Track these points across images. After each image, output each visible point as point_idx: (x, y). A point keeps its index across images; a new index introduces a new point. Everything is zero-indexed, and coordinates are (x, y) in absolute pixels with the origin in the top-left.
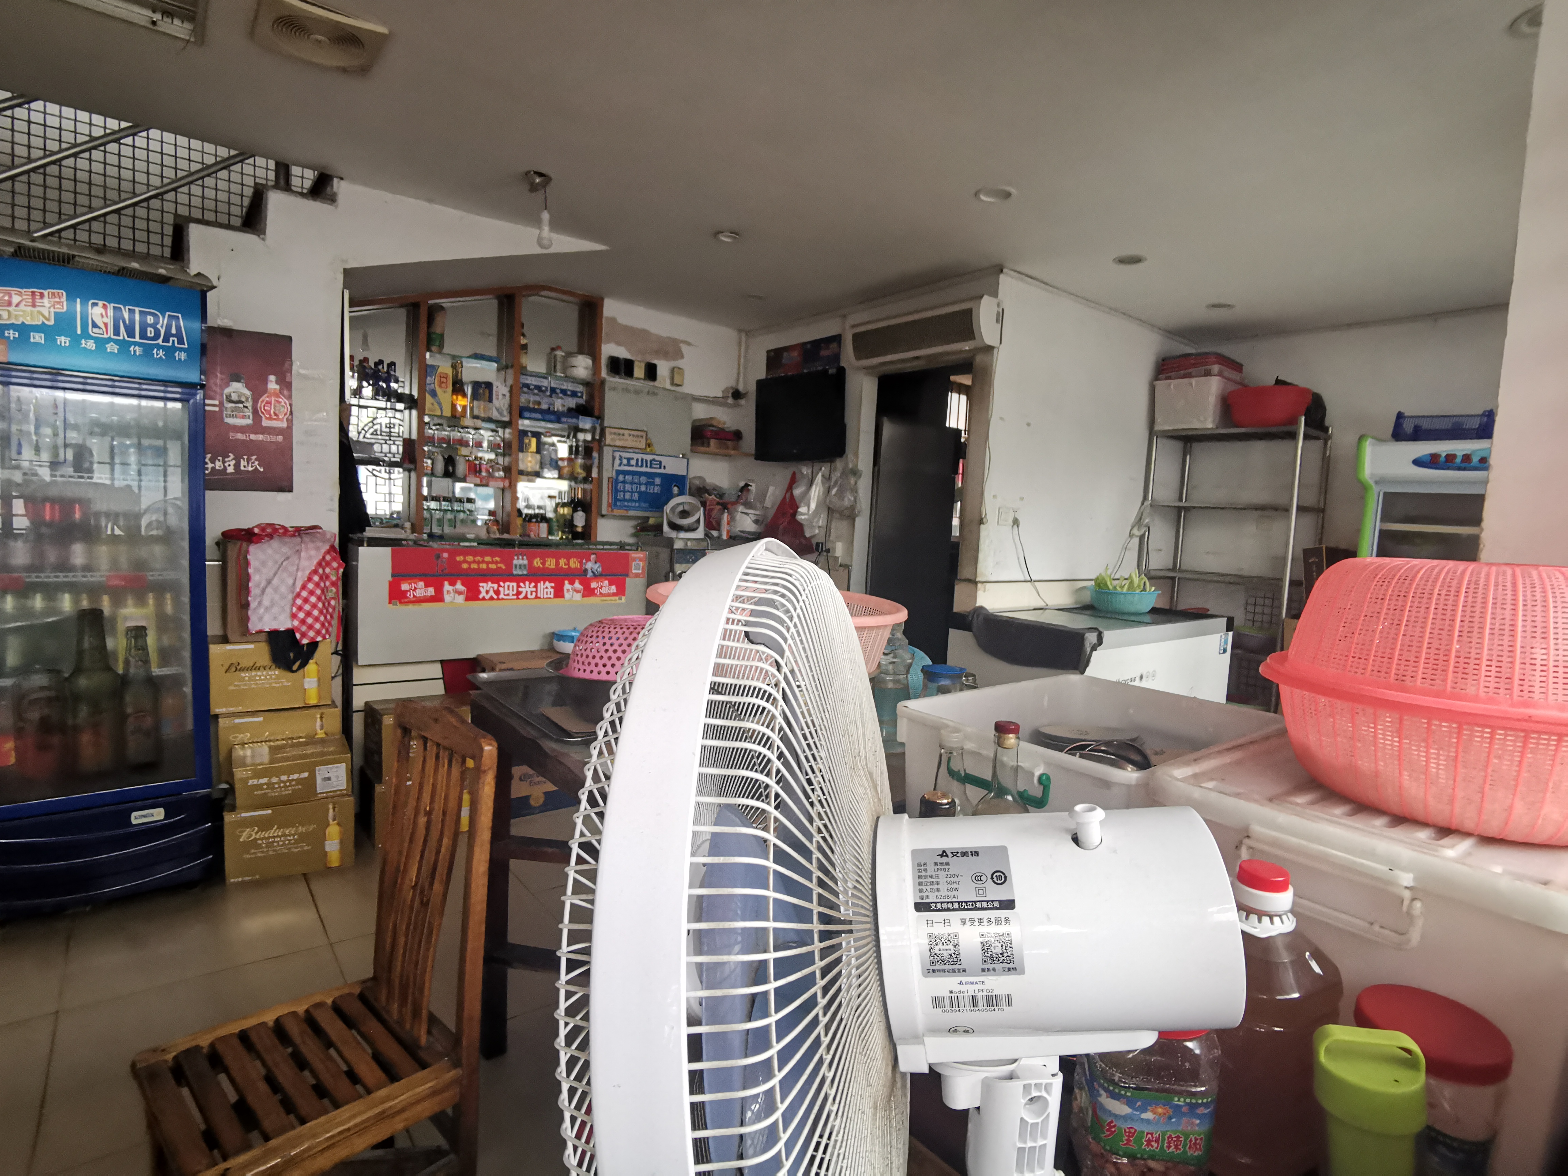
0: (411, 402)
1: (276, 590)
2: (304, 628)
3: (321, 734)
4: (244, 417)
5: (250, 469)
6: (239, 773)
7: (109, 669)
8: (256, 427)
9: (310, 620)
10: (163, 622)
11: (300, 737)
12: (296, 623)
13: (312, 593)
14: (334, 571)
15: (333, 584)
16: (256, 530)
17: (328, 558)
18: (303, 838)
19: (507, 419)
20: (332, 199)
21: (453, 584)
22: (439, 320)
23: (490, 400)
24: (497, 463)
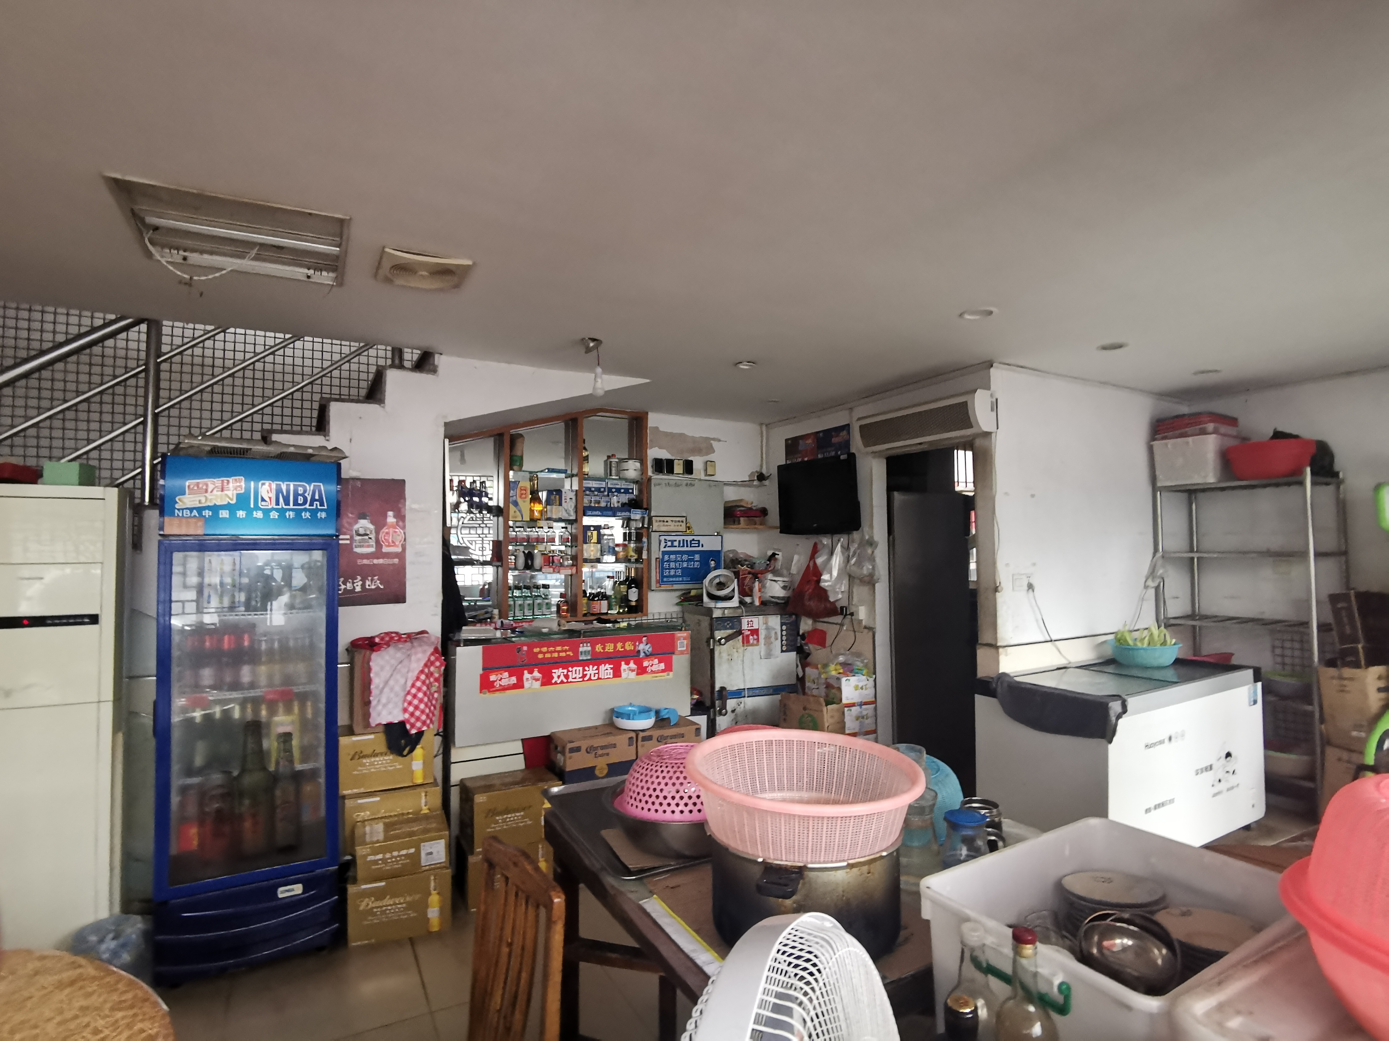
0: (498, 511)
1: (392, 689)
2: (413, 720)
3: (425, 811)
4: (368, 546)
5: (373, 587)
6: (360, 851)
7: (264, 769)
8: (378, 554)
9: (417, 713)
10: (305, 725)
11: (408, 813)
12: (407, 716)
13: (419, 689)
14: (437, 670)
15: (436, 680)
16: (377, 640)
17: (433, 658)
18: (410, 906)
19: (573, 518)
20: (434, 371)
21: (531, 672)
22: (518, 445)
23: (560, 504)
24: (566, 554)
